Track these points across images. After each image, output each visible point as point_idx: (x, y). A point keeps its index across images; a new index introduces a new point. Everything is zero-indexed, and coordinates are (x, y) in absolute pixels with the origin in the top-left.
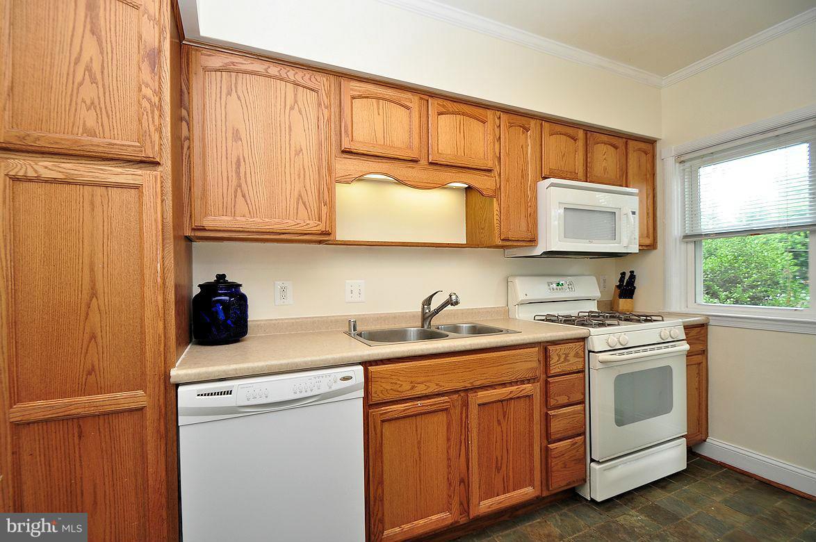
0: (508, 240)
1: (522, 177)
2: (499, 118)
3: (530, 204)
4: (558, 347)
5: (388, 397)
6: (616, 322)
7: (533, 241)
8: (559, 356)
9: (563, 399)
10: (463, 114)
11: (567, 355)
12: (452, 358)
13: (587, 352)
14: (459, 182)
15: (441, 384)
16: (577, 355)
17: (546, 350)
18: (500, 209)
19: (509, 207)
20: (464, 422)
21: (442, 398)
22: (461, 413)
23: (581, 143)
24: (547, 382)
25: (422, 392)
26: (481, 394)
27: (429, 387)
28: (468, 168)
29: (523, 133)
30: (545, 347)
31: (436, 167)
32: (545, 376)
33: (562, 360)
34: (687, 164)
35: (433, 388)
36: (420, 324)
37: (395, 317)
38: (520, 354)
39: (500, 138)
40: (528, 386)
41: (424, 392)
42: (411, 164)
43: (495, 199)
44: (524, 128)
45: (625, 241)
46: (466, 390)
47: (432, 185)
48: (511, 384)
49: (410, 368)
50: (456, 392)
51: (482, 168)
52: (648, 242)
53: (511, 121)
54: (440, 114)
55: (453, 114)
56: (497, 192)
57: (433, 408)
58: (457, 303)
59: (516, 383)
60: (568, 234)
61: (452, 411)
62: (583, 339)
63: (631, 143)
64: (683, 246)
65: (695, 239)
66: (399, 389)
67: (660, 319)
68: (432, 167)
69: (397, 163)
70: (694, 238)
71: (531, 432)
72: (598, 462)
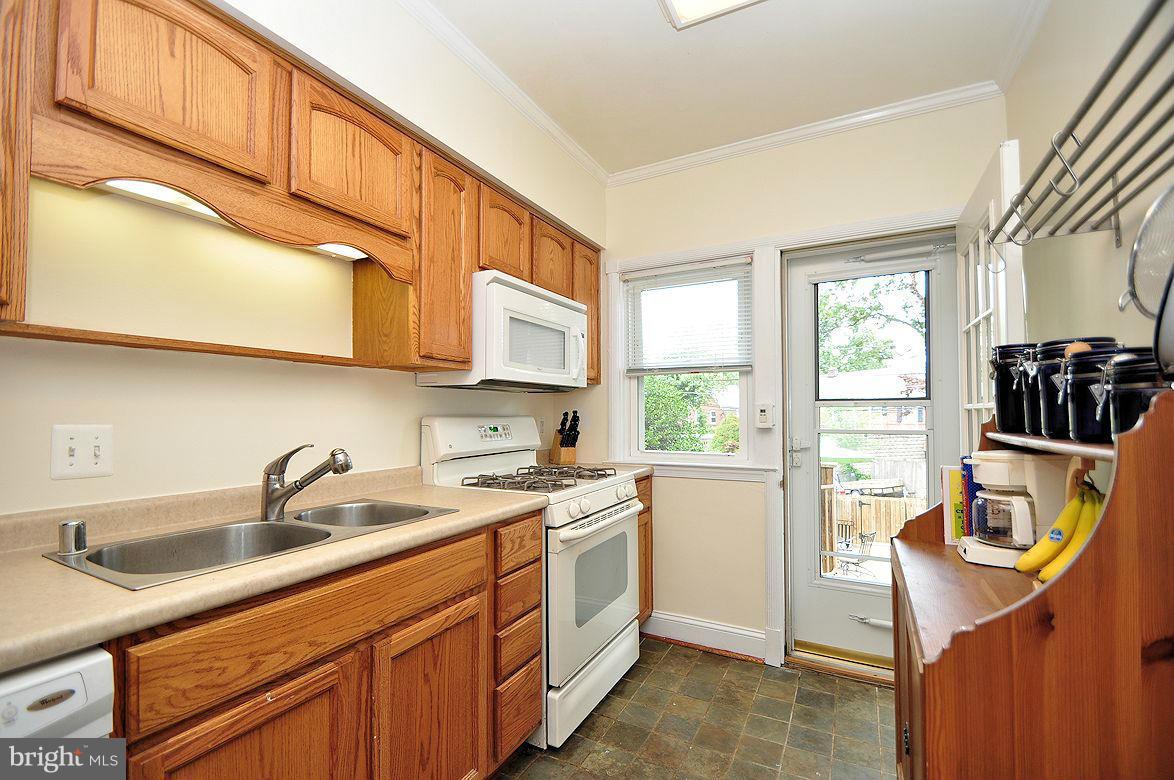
0: (432, 358)
1: (453, 259)
2: (420, 155)
3: (463, 304)
4: (511, 528)
5: (187, 708)
6: (571, 482)
7: (465, 362)
8: (513, 542)
9: (517, 608)
10: (360, 125)
11: (522, 538)
12: (344, 581)
13: (544, 528)
14: (351, 245)
15: (321, 639)
16: (535, 536)
17: (496, 534)
18: (420, 306)
19: (432, 304)
20: (363, 700)
21: (321, 669)
22: (360, 686)
23: (526, 229)
24: (496, 587)
25: (276, 671)
26: (397, 637)
27: (292, 654)
28: (368, 224)
29: (455, 192)
30: (493, 531)
31: (304, 206)
32: (493, 577)
33: (516, 547)
34: (631, 285)
35: (303, 653)
36: (258, 512)
37: (194, 504)
38: (462, 550)
39: (420, 187)
40: (472, 600)
41: (281, 668)
42: (248, 185)
43: (411, 288)
44: (457, 184)
45: (574, 372)
46: (370, 637)
47: (296, 239)
48: (446, 604)
49: (249, 624)
50: (352, 646)
51: (391, 229)
52: (593, 375)
53: (439, 167)
54: (315, 107)
55: (340, 117)
56: (413, 277)
57: (302, 696)
58: (346, 467)
59: (453, 600)
60: (515, 355)
61: (342, 691)
62: (539, 512)
63: (578, 246)
64: (627, 381)
65: (638, 374)
66: (220, 681)
67: (612, 472)
68: (296, 203)
69: (214, 176)
70: (636, 373)
71: (474, 676)
72: (558, 689)
